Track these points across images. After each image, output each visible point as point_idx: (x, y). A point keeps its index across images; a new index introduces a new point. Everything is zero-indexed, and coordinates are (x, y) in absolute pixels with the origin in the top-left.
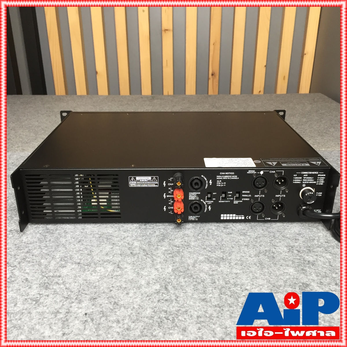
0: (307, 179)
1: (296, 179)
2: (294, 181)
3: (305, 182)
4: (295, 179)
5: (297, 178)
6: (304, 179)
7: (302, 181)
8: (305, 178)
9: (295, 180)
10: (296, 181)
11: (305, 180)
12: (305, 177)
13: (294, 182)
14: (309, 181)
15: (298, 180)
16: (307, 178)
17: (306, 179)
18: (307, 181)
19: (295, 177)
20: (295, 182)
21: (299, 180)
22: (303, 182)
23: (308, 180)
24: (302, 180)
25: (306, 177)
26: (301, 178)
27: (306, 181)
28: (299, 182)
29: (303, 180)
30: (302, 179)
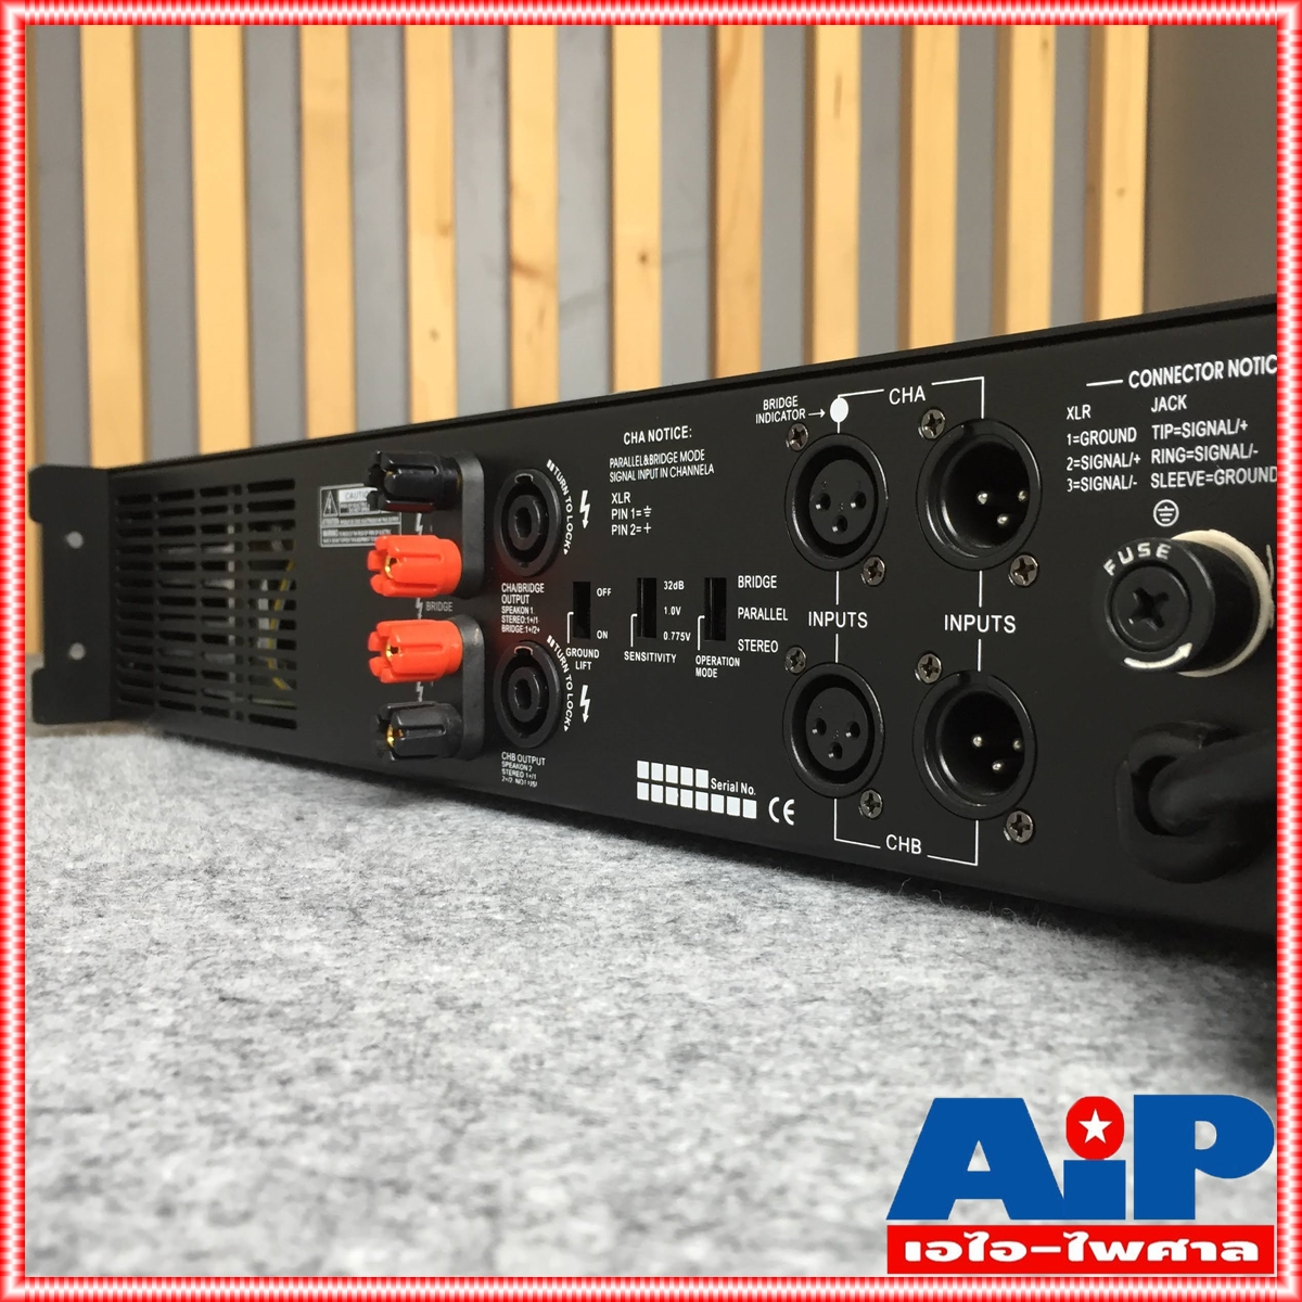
0: (1191, 443)
1: (1094, 450)
2: (1078, 474)
3: (1177, 480)
4: (1079, 451)
5: (1093, 437)
6: (1162, 444)
7: (1143, 471)
8: (1166, 430)
9: (1087, 462)
10: (1092, 473)
11: (1170, 455)
12: (1165, 417)
13: (1073, 485)
14: (1209, 467)
15: (1108, 461)
16: (1189, 430)
17: (1173, 442)
18: (1190, 465)
19: (1077, 427)
20: (1087, 485)
21: (1118, 461)
22: (1157, 481)
23: (1201, 454)
24: (1146, 457)
25: (1176, 418)
26: (1126, 435)
27: (1176, 467)
28: (1116, 483)
29: (1156, 455)
30: (1145, 443)
